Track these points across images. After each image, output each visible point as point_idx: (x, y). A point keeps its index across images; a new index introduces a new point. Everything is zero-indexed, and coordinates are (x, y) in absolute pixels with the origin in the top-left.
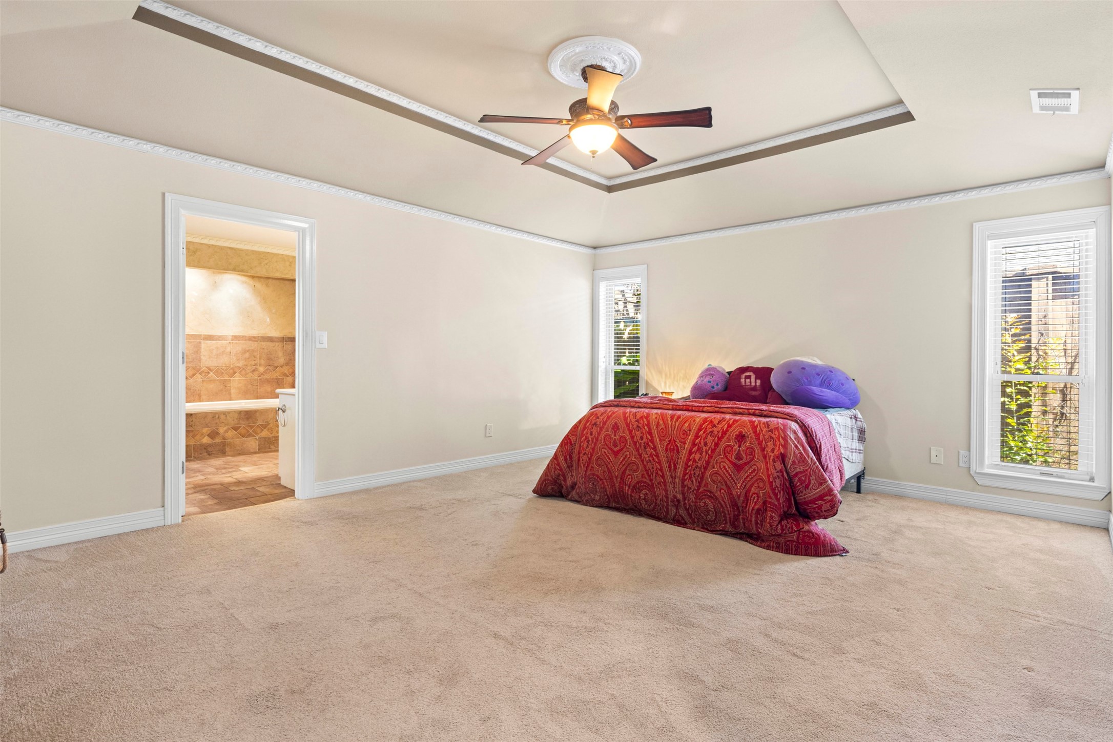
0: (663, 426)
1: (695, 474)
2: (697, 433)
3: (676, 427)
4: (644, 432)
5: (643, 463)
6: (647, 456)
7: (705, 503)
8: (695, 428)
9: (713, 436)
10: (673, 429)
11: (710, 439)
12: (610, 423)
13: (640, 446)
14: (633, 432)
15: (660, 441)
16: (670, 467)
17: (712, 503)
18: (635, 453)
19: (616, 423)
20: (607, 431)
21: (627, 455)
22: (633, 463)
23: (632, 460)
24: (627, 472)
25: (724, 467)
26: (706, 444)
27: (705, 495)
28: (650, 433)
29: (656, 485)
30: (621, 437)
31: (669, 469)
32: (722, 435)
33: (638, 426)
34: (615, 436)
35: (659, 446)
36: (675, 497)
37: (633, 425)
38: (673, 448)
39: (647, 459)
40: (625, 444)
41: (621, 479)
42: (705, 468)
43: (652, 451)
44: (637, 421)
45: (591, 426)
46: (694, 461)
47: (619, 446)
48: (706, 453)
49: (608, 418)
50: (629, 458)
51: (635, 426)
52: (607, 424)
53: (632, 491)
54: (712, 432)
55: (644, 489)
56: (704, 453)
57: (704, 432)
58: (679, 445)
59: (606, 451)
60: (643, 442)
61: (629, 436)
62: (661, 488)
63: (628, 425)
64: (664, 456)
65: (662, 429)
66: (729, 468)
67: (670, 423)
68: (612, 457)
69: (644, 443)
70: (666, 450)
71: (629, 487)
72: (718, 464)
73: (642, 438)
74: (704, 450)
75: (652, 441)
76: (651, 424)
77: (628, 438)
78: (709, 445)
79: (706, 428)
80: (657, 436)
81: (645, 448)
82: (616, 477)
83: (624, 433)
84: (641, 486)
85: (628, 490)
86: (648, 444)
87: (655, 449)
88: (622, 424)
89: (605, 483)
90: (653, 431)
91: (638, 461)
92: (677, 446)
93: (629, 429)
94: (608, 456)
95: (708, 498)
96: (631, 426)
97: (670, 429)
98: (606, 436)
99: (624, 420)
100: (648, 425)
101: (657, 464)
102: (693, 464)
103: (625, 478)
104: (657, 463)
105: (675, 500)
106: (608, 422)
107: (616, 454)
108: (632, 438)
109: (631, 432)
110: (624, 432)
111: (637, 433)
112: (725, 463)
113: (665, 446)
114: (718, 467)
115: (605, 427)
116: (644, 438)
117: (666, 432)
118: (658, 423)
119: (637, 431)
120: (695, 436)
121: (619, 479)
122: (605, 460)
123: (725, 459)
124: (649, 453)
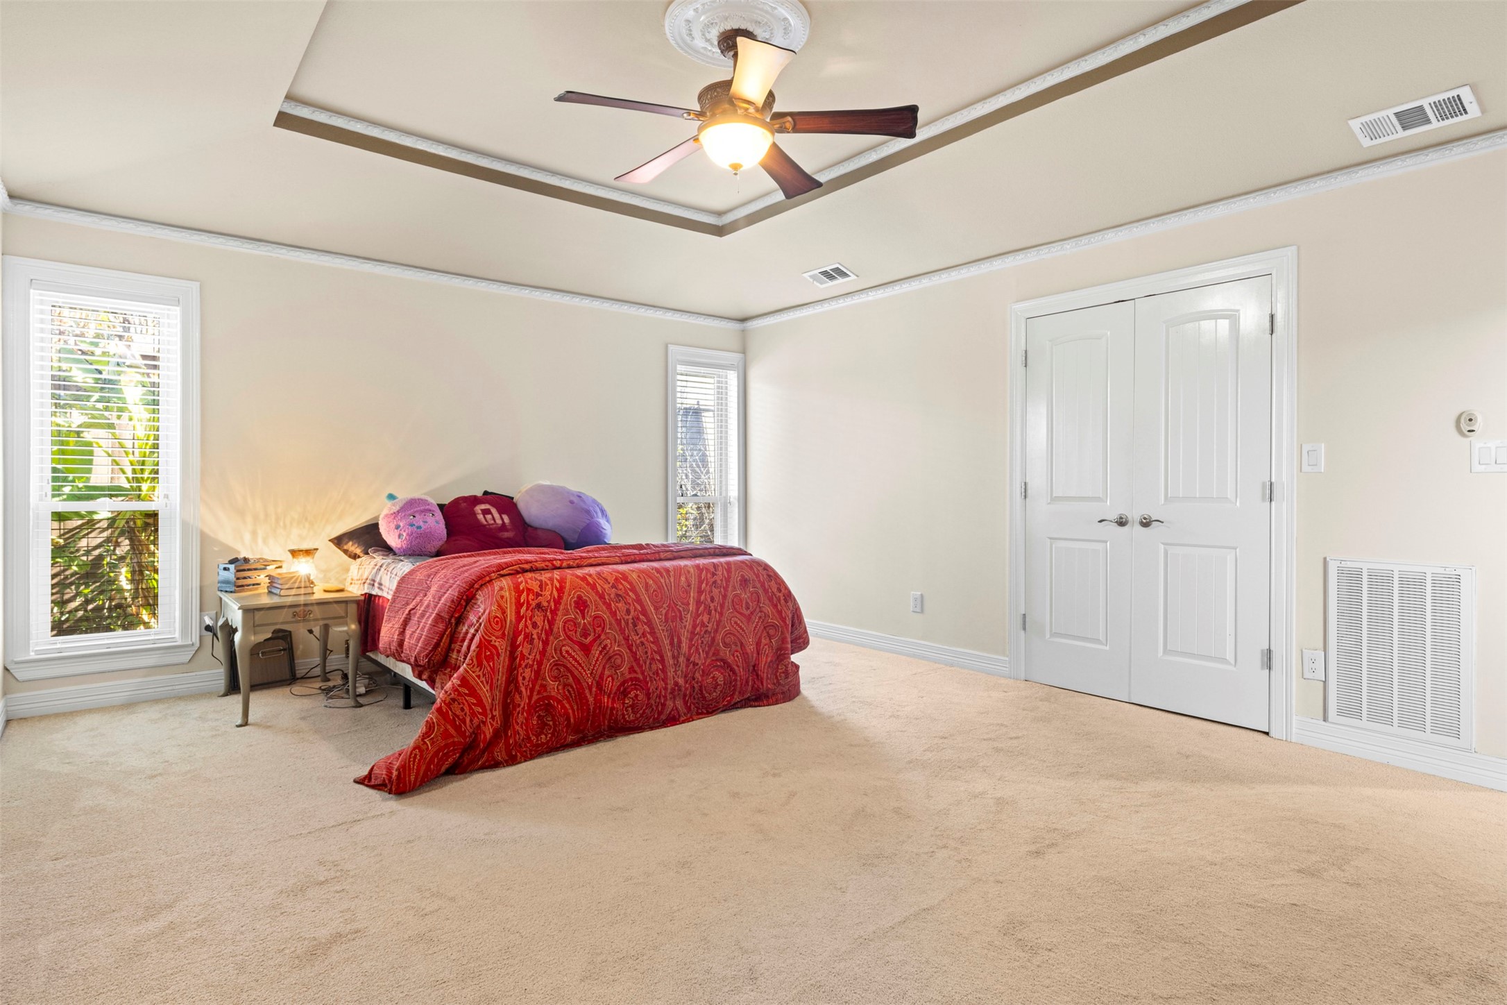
0: (654, 587)
1: (702, 643)
2: (699, 587)
3: (673, 584)
4: (630, 601)
5: (631, 650)
6: (637, 637)
7: (713, 677)
8: (694, 581)
9: (718, 587)
10: (669, 588)
11: (716, 591)
12: (568, 599)
13: (627, 624)
14: (613, 605)
15: (656, 609)
16: (672, 643)
17: (722, 674)
18: (619, 638)
19: (579, 597)
20: (567, 613)
21: (606, 645)
22: (617, 654)
23: (614, 651)
24: (606, 673)
25: (736, 623)
26: (712, 599)
27: (714, 666)
28: (639, 600)
29: (651, 677)
30: (596, 617)
31: (670, 648)
32: (726, 583)
33: (618, 595)
34: (584, 618)
35: (656, 619)
36: (676, 684)
37: (609, 595)
38: (673, 616)
39: (638, 642)
40: (603, 628)
41: (597, 687)
42: (716, 631)
43: (645, 627)
44: (614, 586)
45: (529, 612)
46: (703, 625)
47: (592, 634)
48: (716, 610)
49: (561, 590)
50: (611, 647)
51: (612, 596)
52: (563, 602)
53: (613, 701)
54: (715, 582)
55: (632, 690)
56: (713, 612)
57: (707, 585)
58: (681, 609)
59: (568, 649)
60: (630, 617)
61: (608, 613)
62: (657, 679)
63: (602, 597)
64: (663, 630)
65: (654, 591)
66: (742, 622)
67: (662, 581)
68: (579, 655)
69: (633, 619)
70: (666, 621)
71: (609, 697)
72: (729, 621)
73: (628, 612)
74: (712, 607)
75: (644, 612)
76: (637, 587)
77: (606, 616)
78: (716, 599)
79: (707, 579)
80: (649, 603)
81: (635, 625)
82: (590, 688)
83: (598, 611)
84: (629, 686)
85: (608, 702)
86: (638, 618)
87: (649, 623)
88: (590, 596)
89: (567, 705)
90: (642, 597)
91: (624, 651)
92: (680, 612)
93: (605, 603)
94: (573, 657)
95: (716, 670)
96: (607, 597)
97: (666, 588)
98: (565, 623)
99: (593, 590)
100: (633, 589)
101: (652, 645)
102: (701, 630)
103: (604, 683)
104: (652, 643)
105: (676, 688)
106: (565, 598)
107: (586, 649)
108: (614, 614)
109: (608, 606)
110: (597, 609)
111: (620, 605)
112: (737, 617)
113: (664, 614)
114: (729, 625)
115: (562, 607)
116: (632, 611)
117: (661, 595)
118: (647, 584)
119: (617, 602)
120: (698, 592)
121: (594, 689)
122: (569, 665)
123: (736, 613)
124: (640, 632)
